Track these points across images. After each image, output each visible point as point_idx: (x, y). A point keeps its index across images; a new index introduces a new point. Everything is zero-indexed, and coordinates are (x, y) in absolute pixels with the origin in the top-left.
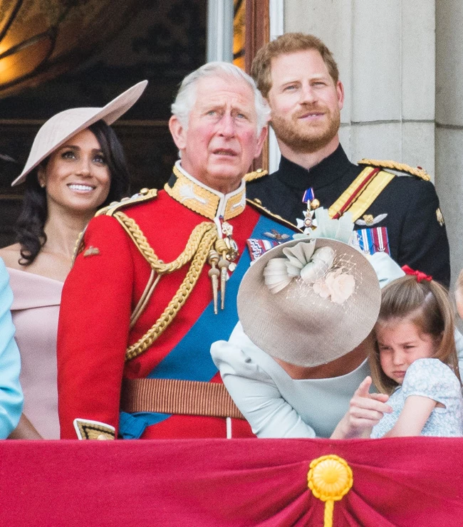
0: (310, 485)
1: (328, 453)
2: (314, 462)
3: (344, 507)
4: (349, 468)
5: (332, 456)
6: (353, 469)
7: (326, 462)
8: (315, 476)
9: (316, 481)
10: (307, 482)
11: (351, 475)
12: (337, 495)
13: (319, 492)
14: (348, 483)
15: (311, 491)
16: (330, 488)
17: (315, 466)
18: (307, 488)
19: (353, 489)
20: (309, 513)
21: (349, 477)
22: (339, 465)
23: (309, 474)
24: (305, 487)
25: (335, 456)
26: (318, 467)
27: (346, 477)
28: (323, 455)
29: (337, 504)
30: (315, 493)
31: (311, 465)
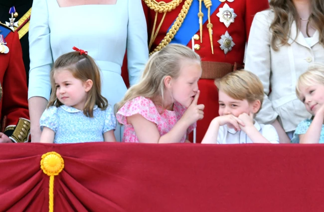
0: (42, 167)
1: (51, 151)
2: (44, 155)
3: (59, 178)
4: (62, 159)
5: (53, 152)
6: (64, 159)
7: (50, 155)
8: (44, 163)
9: (45, 165)
10: (40, 166)
11: (63, 162)
12: (56, 172)
13: (46, 171)
14: (62, 166)
15: (42, 170)
16: (52, 169)
17: (44, 157)
18: (40, 169)
19: (64, 169)
20: (42, 182)
21: (62, 163)
22: (57, 157)
23: (41, 162)
24: (39, 169)
25: (54, 153)
26: (46, 158)
27: (60, 163)
28: (48, 152)
29: (55, 177)
30: (44, 171)
31: (42, 157)
